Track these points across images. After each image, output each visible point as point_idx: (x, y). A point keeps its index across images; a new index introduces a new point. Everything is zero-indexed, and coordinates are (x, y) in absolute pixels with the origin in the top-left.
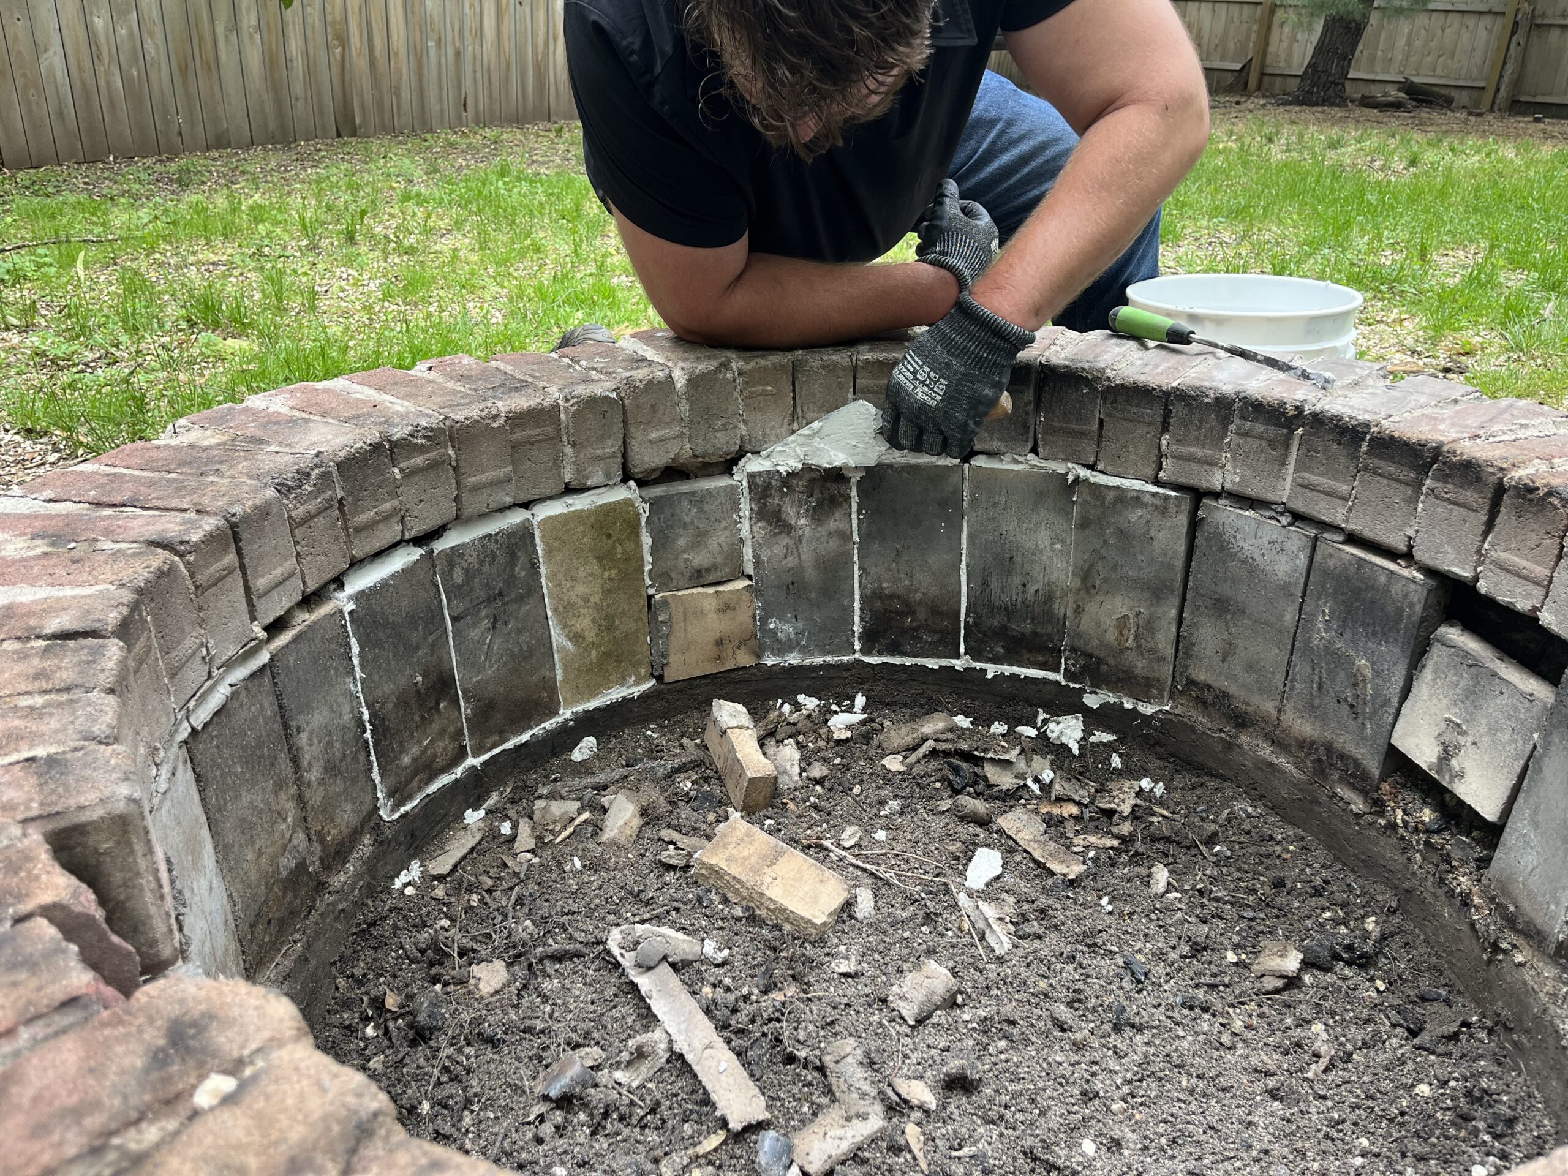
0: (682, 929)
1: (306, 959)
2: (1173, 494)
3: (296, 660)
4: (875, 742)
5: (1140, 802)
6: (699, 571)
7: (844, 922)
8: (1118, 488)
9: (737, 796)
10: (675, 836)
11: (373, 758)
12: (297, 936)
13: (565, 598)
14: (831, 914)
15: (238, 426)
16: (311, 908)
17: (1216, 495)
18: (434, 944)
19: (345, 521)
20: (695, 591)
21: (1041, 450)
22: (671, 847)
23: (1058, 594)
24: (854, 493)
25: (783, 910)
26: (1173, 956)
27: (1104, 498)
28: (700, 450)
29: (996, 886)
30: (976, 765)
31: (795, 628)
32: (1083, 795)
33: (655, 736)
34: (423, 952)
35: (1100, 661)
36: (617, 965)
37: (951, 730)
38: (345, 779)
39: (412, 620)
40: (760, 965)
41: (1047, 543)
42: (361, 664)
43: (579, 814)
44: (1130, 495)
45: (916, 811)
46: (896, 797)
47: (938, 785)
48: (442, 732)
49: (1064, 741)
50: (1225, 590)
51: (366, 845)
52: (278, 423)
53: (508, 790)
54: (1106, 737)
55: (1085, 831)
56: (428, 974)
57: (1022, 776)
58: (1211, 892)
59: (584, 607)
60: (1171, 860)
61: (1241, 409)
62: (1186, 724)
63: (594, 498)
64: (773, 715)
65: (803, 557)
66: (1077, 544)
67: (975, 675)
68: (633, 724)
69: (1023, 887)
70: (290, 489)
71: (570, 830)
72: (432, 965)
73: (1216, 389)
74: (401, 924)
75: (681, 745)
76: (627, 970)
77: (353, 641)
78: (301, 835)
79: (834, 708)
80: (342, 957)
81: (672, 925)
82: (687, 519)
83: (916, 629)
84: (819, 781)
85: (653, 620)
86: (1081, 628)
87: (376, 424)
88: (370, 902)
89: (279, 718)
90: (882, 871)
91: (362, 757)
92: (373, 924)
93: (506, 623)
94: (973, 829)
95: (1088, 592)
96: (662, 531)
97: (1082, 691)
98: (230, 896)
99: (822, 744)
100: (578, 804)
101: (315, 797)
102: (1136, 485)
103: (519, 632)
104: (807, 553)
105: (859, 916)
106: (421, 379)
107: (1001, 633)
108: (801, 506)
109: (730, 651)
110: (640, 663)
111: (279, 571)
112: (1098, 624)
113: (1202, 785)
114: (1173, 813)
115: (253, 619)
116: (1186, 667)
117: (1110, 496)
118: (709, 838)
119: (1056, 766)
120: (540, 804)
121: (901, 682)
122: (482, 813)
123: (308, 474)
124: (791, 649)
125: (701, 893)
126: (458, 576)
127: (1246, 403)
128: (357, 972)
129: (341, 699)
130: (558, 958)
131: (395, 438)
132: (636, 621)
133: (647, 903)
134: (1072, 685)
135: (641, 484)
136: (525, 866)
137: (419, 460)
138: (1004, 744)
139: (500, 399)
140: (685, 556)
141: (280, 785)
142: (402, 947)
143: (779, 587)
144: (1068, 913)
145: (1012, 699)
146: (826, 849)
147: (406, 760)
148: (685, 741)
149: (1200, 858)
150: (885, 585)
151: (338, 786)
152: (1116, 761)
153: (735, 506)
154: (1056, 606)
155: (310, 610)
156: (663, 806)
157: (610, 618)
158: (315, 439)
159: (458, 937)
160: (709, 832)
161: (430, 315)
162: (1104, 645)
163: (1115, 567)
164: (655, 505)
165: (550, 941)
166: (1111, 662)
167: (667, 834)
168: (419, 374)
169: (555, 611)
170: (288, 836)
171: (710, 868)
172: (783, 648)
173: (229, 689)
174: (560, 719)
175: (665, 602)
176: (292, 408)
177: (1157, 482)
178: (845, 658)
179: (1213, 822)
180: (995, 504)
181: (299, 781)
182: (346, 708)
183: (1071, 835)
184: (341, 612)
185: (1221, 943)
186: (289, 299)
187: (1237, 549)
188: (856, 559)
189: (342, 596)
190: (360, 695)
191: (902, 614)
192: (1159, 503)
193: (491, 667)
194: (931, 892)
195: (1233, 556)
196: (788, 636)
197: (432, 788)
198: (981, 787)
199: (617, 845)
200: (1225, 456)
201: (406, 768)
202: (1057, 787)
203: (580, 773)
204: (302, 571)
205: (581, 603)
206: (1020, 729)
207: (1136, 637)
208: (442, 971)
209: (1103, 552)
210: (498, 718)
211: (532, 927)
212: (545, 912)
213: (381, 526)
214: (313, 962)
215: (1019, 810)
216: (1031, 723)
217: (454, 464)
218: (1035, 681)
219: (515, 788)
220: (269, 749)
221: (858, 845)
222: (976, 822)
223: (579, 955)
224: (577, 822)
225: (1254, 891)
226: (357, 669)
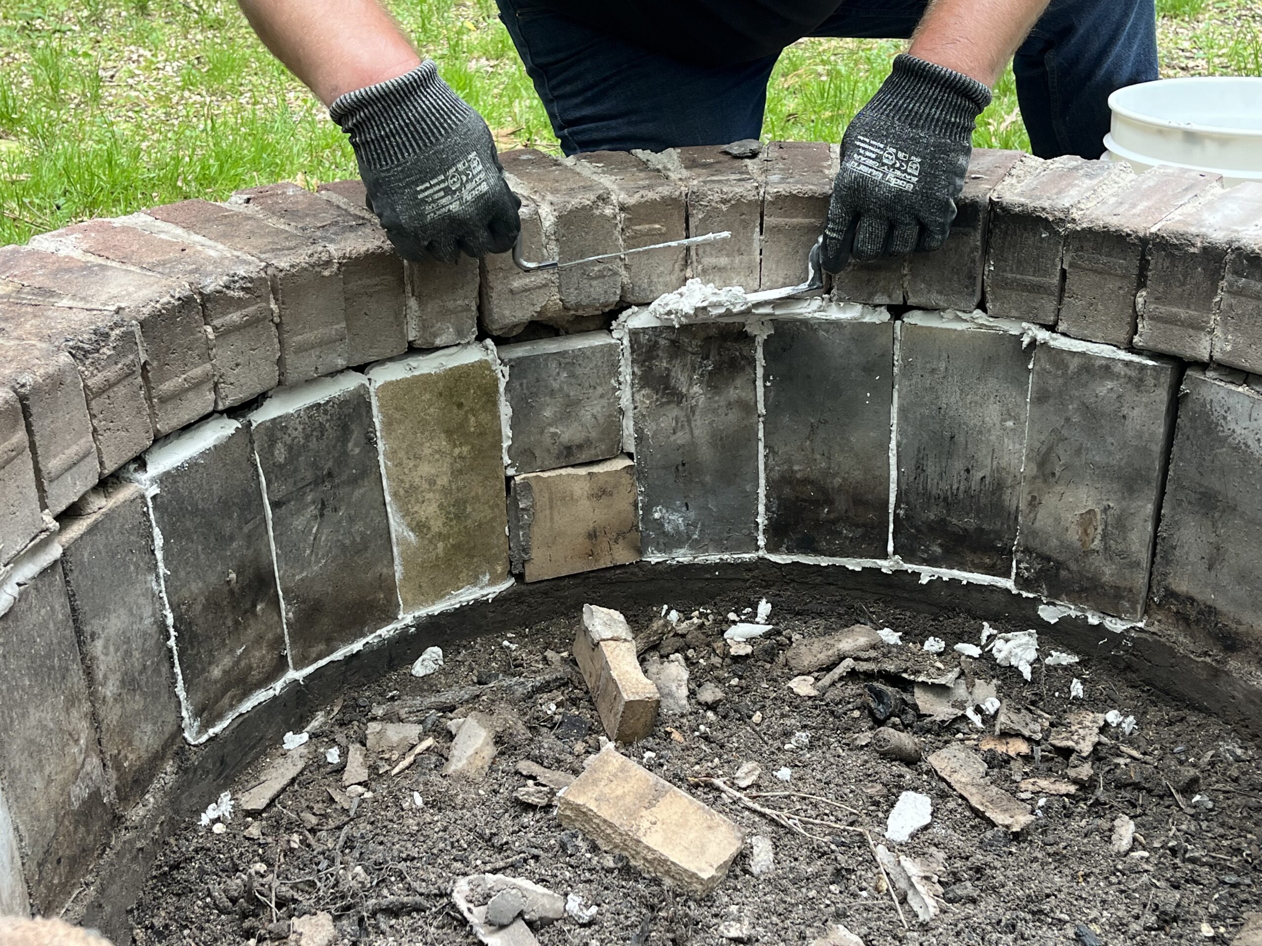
0: (542, 881)
1: (100, 906)
2: (1151, 363)
3: (90, 555)
4: (781, 659)
5: (1104, 739)
6: (569, 448)
7: (736, 877)
8: (1083, 354)
9: (611, 722)
10: (536, 769)
11: (178, 670)
12: (89, 878)
13: (406, 479)
14: (720, 867)
15: (24, 274)
16: (106, 845)
17: (1203, 366)
18: (248, 892)
19: (149, 390)
20: (563, 472)
21: (989, 305)
22: (530, 782)
23: (1009, 482)
24: (759, 354)
25: (662, 861)
26: (1135, 927)
27: (1067, 367)
28: (572, 300)
29: (923, 838)
30: (905, 690)
31: (685, 519)
32: (1035, 729)
33: (513, 647)
34: (234, 901)
35: (1059, 565)
36: (464, 922)
37: (874, 647)
38: (144, 695)
39: (225, 506)
40: (633, 926)
41: (996, 419)
42: (165, 559)
43: (421, 740)
44: (1098, 363)
45: (829, 745)
46: (805, 727)
47: (857, 714)
48: (260, 638)
49: (1014, 662)
50: (1214, 482)
51: (169, 771)
52: (69, 270)
53: (336, 710)
54: (1066, 659)
55: (1035, 773)
56: (240, 927)
57: (962, 705)
58: (1186, 851)
59: (430, 490)
60: (1139, 811)
61: (1233, 262)
62: (1164, 645)
63: (443, 360)
64: (657, 624)
65: (697, 432)
66: (1032, 421)
67: (907, 579)
68: (488, 632)
69: (957, 840)
70: (86, 352)
71: (409, 759)
72: (244, 916)
73: (1204, 236)
74: (208, 867)
75: (545, 659)
76: (475, 929)
77: (157, 532)
78: (95, 760)
79: (732, 616)
80: (140, 905)
81: (531, 873)
82: (556, 385)
83: (834, 522)
84: (712, 707)
85: (513, 507)
86: (1037, 524)
87: (185, 273)
88: (172, 841)
89: (71, 623)
90: (783, 816)
91: (164, 669)
92: (176, 867)
93: (336, 510)
94: (898, 768)
95: (1045, 481)
96: (524, 399)
97: (1037, 601)
98: (16, 829)
99: (716, 660)
100: (419, 728)
101: (111, 715)
102: (1106, 351)
103: (351, 520)
104: (701, 428)
105: (755, 870)
106: (237, 214)
107: (939, 528)
108: (694, 370)
109: (605, 545)
110: (497, 558)
111: (73, 451)
112: (1058, 520)
113: (1182, 719)
114: (1144, 754)
115: (44, 506)
116: (1166, 575)
117: (1074, 364)
118: (576, 772)
119: (1002, 693)
120: (373, 727)
121: (815, 586)
122: (305, 737)
123: (107, 335)
124: (679, 544)
125: (565, 839)
126: (280, 454)
127: (1240, 255)
128: (158, 922)
129: (142, 600)
130: (394, 911)
131: (207, 291)
132: (492, 508)
133: (501, 849)
134: (1025, 594)
135: (500, 342)
136: (356, 801)
137: (235, 317)
138: (939, 665)
139: (332, 241)
140: (552, 430)
141: (72, 701)
142: (209, 895)
143: (664, 467)
144: (1009, 873)
145: (951, 609)
146: (717, 789)
147: (216, 672)
148: (549, 654)
149: (1175, 809)
150: (796, 468)
151: (137, 703)
152: (1077, 689)
153: (614, 370)
154: (1006, 497)
155: (107, 495)
156: (521, 732)
157: (460, 503)
158: (114, 291)
159: (276, 884)
160: (576, 766)
161: (241, 108)
162: (1065, 546)
163: (1078, 452)
164: (517, 367)
165: (385, 892)
166: (1073, 567)
167: (526, 766)
168: (235, 208)
169: (395, 495)
170: (80, 760)
171: (577, 808)
172: (671, 542)
173: (17, 588)
174: (399, 625)
175: (527, 486)
176: (86, 251)
177: (1131, 348)
178: (747, 556)
179: (1194, 765)
180: (933, 371)
181: (93, 697)
182: (147, 611)
183: (1017, 778)
184: (143, 497)
185: (1196, 913)
186: (66, 87)
187: (1227, 433)
188: (761, 435)
189: (143, 477)
190: (163, 595)
191: (818, 504)
192: (1133, 374)
193: (318, 562)
194: (843, 844)
195: (1223, 441)
196: (677, 528)
197: (247, 706)
198: (910, 717)
199: (467, 779)
200: (1214, 319)
201: (216, 682)
202: (1002, 718)
203: (422, 690)
204: (99, 450)
205: (425, 486)
206: (960, 646)
207: (1104, 537)
208: (257, 924)
209: (1065, 433)
210: (325, 623)
211: (363, 875)
212: (379, 857)
213: (191, 395)
214: (108, 909)
215: (955, 746)
216: (973, 638)
217: (277, 320)
218: (979, 587)
219: (344, 707)
220: (60, 659)
221: (756, 785)
222: (901, 760)
223: (419, 909)
224: (418, 750)
225: (1238, 851)
226: (161, 564)
